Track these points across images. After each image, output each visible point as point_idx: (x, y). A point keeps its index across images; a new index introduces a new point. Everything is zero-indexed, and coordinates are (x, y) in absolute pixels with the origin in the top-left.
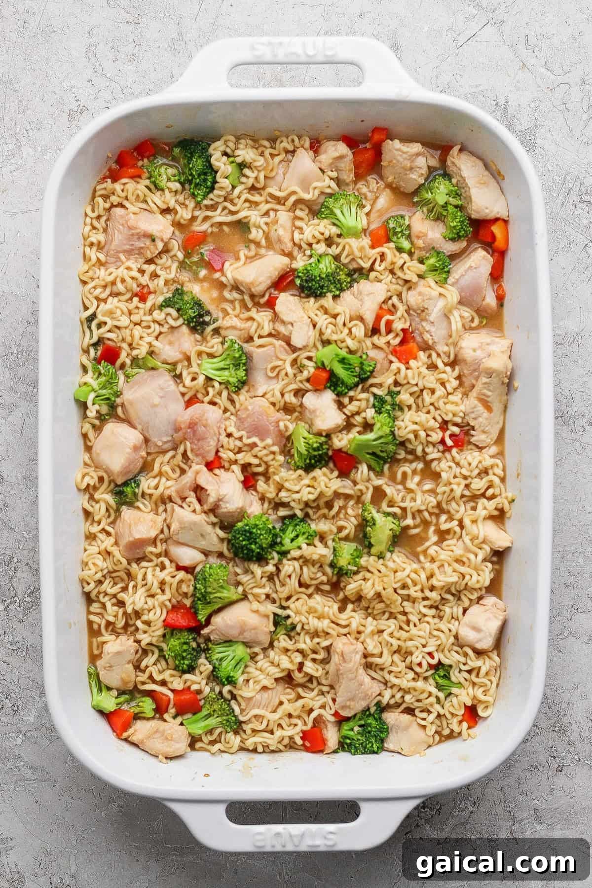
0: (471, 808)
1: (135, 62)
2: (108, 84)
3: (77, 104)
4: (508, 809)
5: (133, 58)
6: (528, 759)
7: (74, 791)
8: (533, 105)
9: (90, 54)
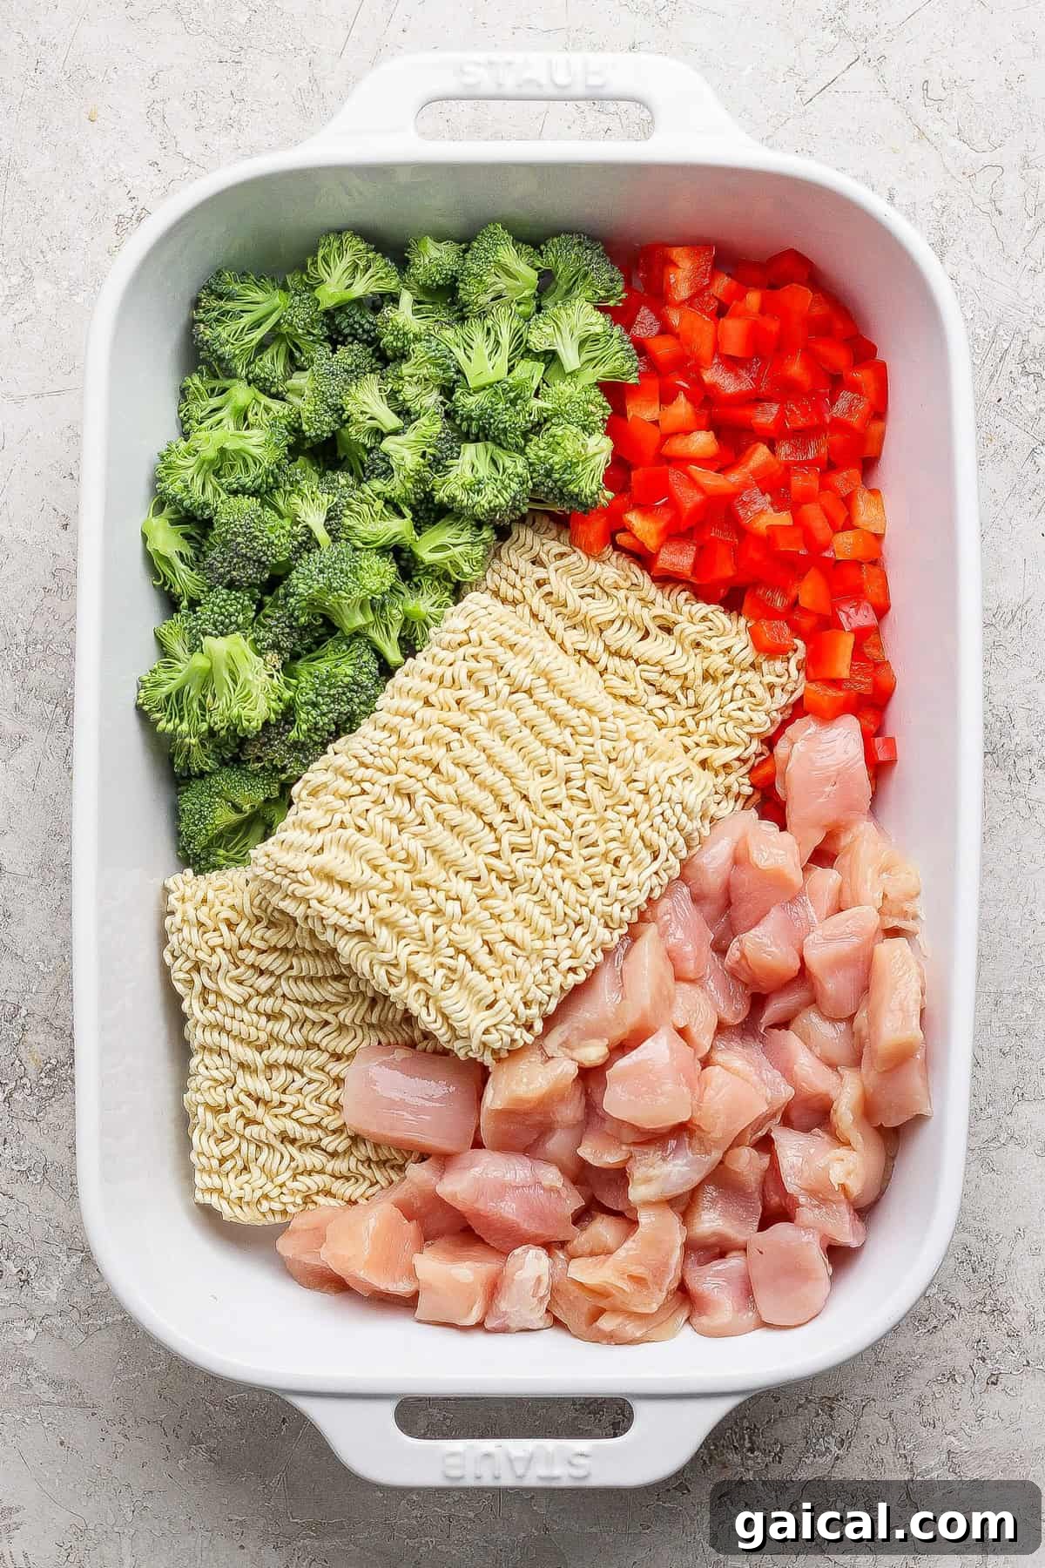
0: (834, 1449)
1: (233, 131)
2: (186, 169)
3: (131, 205)
4: (902, 1452)
5: (230, 124)
6: (935, 1362)
7: (130, 1423)
8: (938, 204)
9: (153, 117)
